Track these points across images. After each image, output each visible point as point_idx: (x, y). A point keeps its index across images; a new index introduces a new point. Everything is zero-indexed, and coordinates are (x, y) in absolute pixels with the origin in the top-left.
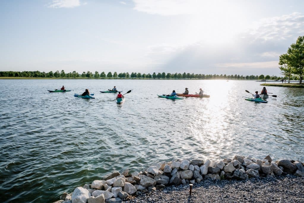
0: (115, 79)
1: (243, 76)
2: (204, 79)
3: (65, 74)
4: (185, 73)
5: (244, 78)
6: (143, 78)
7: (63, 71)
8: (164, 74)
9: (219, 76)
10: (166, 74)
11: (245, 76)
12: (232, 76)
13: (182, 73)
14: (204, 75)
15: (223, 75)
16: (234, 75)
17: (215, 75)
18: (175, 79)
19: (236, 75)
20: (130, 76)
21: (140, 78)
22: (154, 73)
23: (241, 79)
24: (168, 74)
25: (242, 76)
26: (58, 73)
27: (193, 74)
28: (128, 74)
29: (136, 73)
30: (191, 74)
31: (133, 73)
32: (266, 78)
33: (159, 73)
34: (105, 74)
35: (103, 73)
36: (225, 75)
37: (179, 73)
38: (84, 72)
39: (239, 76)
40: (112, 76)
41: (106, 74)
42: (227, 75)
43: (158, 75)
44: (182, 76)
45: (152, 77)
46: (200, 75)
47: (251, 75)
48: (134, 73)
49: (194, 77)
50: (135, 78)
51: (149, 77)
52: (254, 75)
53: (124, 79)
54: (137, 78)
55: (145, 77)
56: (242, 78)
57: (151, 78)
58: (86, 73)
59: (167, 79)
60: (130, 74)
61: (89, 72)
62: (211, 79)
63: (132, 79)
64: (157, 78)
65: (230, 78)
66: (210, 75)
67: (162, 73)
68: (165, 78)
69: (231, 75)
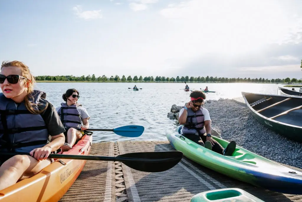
0: (140, 82)
1: (269, 79)
2: (227, 83)
3: (95, 78)
4: (208, 77)
5: (269, 81)
6: (167, 81)
7: (94, 75)
8: (187, 77)
9: (242, 79)
10: (189, 78)
11: (270, 79)
12: (257, 79)
13: (205, 77)
14: (227, 78)
15: (247, 79)
16: (258, 79)
17: (239, 78)
18: (199, 83)
19: (261, 78)
20: (154, 80)
21: (165, 81)
22: (178, 77)
23: (266, 82)
24: (191, 77)
25: (267, 79)
26: (89, 77)
27: (216, 77)
28: (153, 78)
29: (160, 77)
30: (214, 77)
31: (157, 77)
32: (292, 81)
33: (182, 77)
34: (131, 77)
35: (130, 77)
36: (249, 79)
37: (202, 77)
38: (112, 76)
39: (264, 79)
40: (137, 79)
41: (133, 77)
42: (251, 79)
43: (181, 78)
44: (205, 80)
45: (176, 80)
46: (223, 78)
47: (277, 78)
48: (159, 77)
49: (217, 81)
50: (159, 81)
51: (173, 80)
52: (280, 78)
53: (149, 82)
54: (161, 82)
55: (169, 80)
56: (268, 81)
57: (174, 82)
58: (114, 77)
59: (190, 83)
60: (155, 78)
61: (117, 76)
62: (234, 83)
63: (157, 82)
64: (181, 82)
65: (254, 81)
66: (233, 78)
67: (186, 76)
68: (188, 81)
69: (255, 79)
